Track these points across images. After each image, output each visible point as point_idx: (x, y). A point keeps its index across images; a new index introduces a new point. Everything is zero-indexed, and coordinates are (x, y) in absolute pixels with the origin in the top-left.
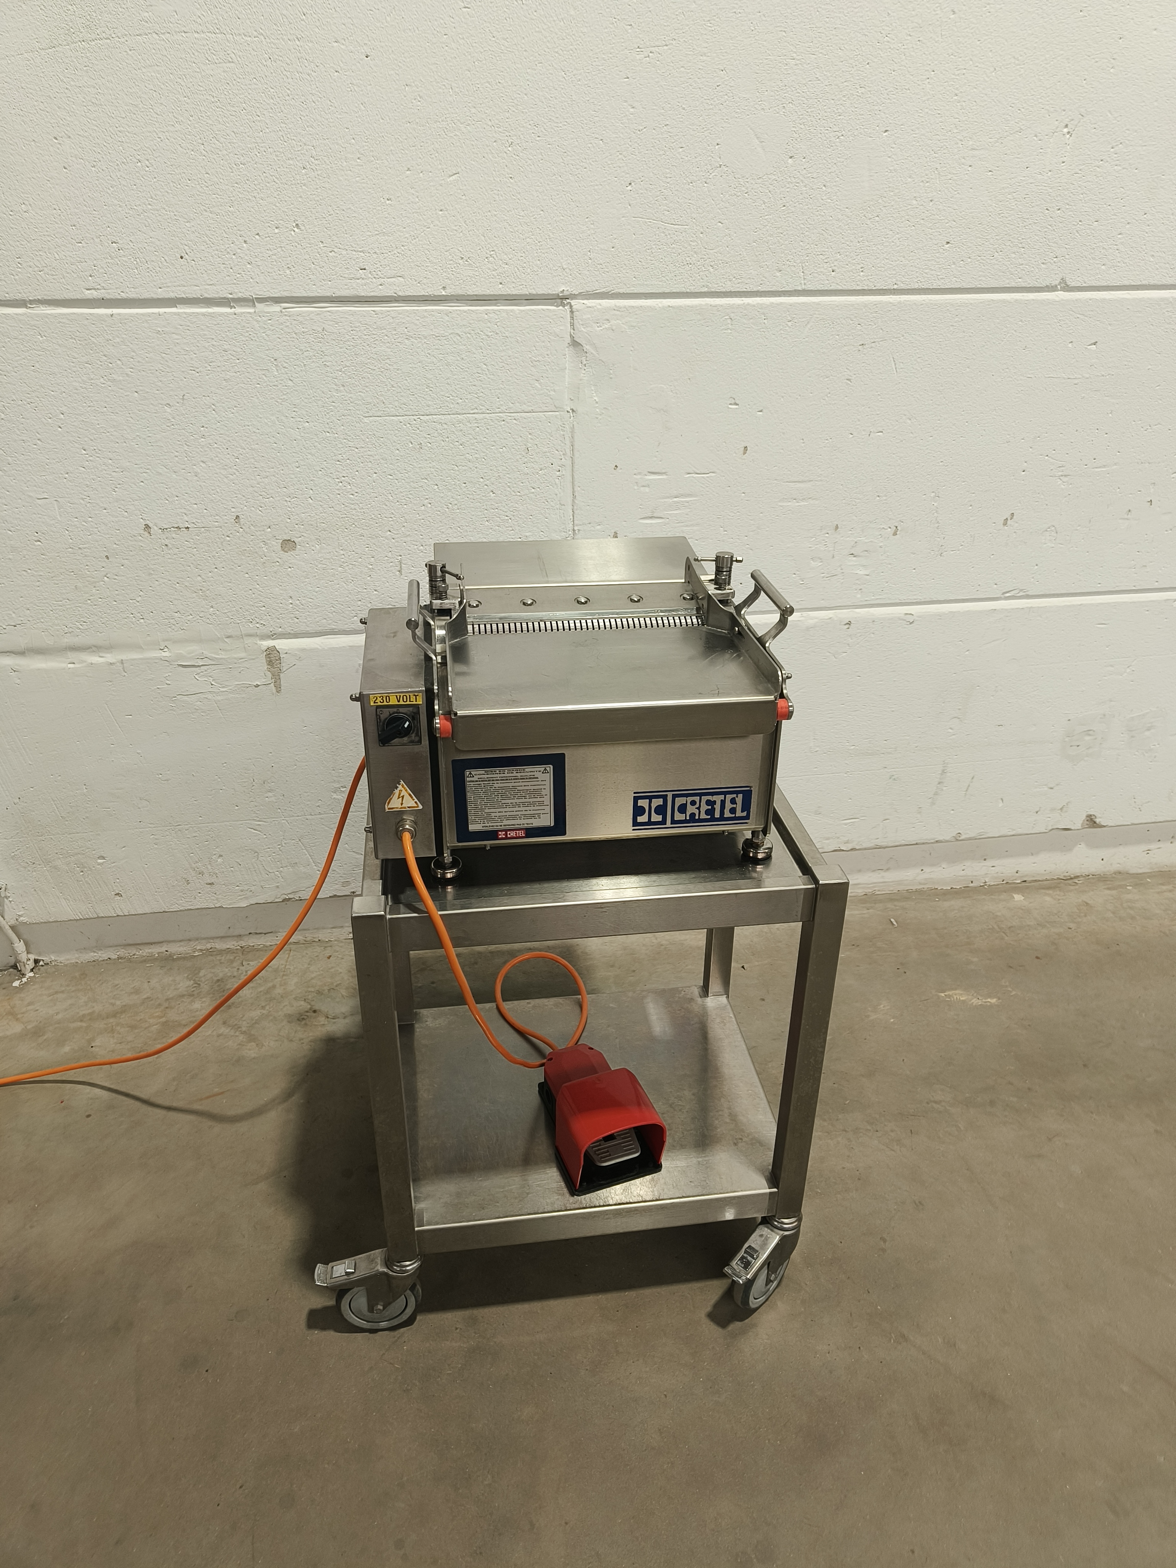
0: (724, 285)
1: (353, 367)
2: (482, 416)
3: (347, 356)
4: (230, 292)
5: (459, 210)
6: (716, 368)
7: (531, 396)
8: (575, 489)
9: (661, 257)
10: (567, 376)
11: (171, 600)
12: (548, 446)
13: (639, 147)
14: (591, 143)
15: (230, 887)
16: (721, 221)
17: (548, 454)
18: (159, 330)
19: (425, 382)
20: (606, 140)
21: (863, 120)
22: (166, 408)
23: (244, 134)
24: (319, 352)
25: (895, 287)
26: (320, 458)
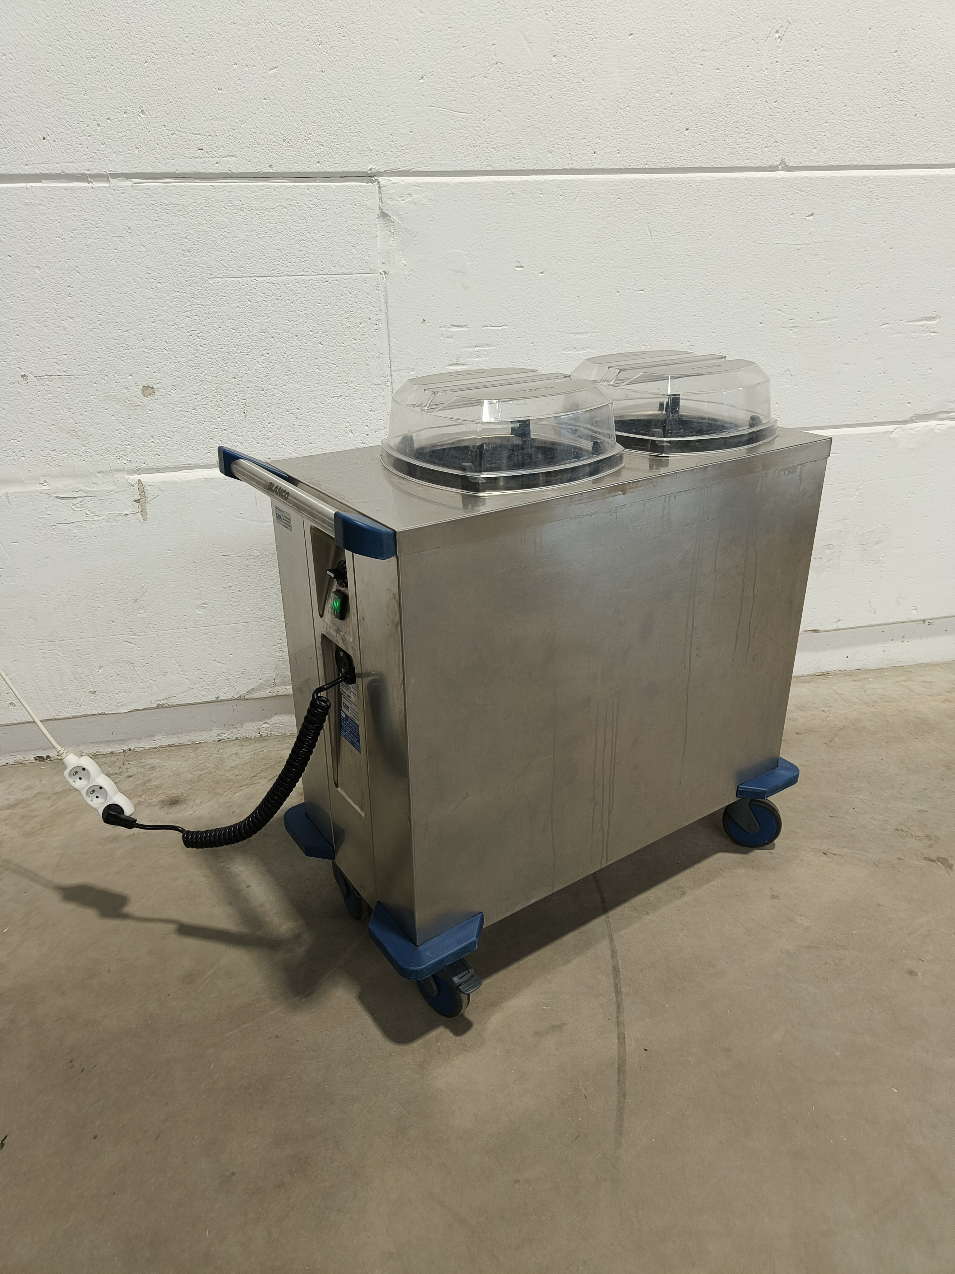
0: (505, 165)
1: (196, 235)
2: (308, 277)
3: (191, 225)
4: (87, 169)
5: (280, 99)
6: (503, 236)
7: (349, 260)
8: (391, 340)
9: (452, 140)
10: (378, 243)
11: (48, 440)
12: (366, 303)
13: (428, 47)
14: (388, 42)
15: (110, 695)
16: (500, 110)
17: (366, 310)
18: (27, 202)
19: (259, 248)
20: (401, 40)
21: (612, 25)
22: (36, 270)
23: (93, 32)
24: (167, 221)
25: (647, 166)
26: (172, 314)
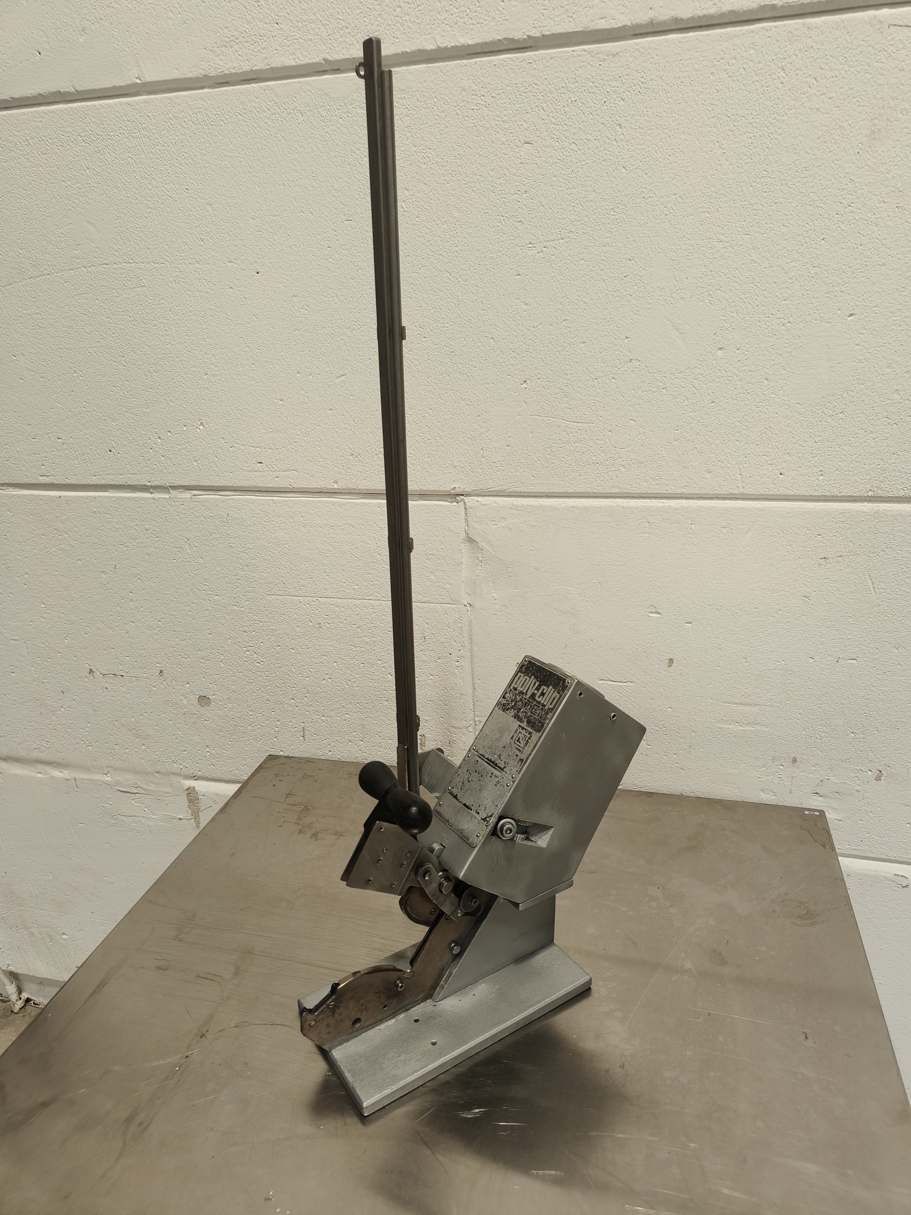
0: (639, 486)
2: (378, 603)
3: (249, 539)
4: (149, 480)
5: (347, 409)
7: (426, 588)
8: (475, 681)
10: (463, 571)
11: (111, 733)
12: (446, 637)
13: (534, 344)
14: (481, 342)
16: (633, 418)
17: (445, 644)
18: (95, 510)
19: (322, 568)
20: (497, 338)
21: (819, 304)
22: (102, 574)
23: (155, 347)
24: (225, 535)
26: (229, 627)
